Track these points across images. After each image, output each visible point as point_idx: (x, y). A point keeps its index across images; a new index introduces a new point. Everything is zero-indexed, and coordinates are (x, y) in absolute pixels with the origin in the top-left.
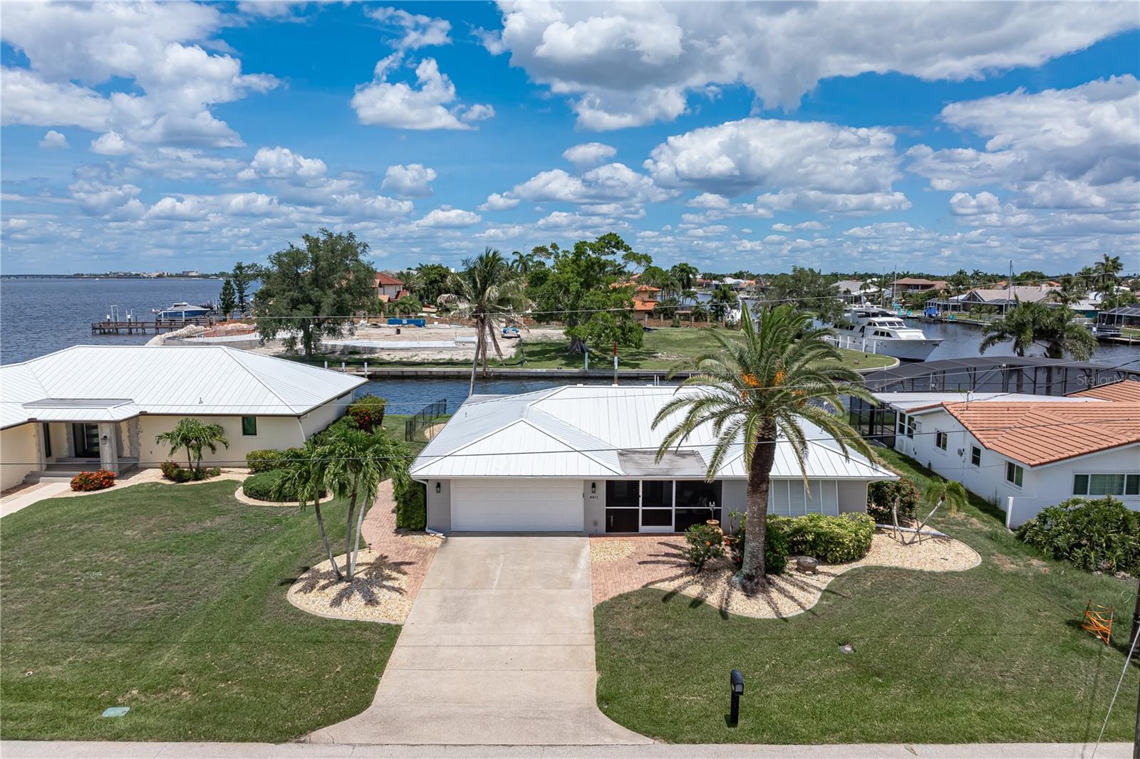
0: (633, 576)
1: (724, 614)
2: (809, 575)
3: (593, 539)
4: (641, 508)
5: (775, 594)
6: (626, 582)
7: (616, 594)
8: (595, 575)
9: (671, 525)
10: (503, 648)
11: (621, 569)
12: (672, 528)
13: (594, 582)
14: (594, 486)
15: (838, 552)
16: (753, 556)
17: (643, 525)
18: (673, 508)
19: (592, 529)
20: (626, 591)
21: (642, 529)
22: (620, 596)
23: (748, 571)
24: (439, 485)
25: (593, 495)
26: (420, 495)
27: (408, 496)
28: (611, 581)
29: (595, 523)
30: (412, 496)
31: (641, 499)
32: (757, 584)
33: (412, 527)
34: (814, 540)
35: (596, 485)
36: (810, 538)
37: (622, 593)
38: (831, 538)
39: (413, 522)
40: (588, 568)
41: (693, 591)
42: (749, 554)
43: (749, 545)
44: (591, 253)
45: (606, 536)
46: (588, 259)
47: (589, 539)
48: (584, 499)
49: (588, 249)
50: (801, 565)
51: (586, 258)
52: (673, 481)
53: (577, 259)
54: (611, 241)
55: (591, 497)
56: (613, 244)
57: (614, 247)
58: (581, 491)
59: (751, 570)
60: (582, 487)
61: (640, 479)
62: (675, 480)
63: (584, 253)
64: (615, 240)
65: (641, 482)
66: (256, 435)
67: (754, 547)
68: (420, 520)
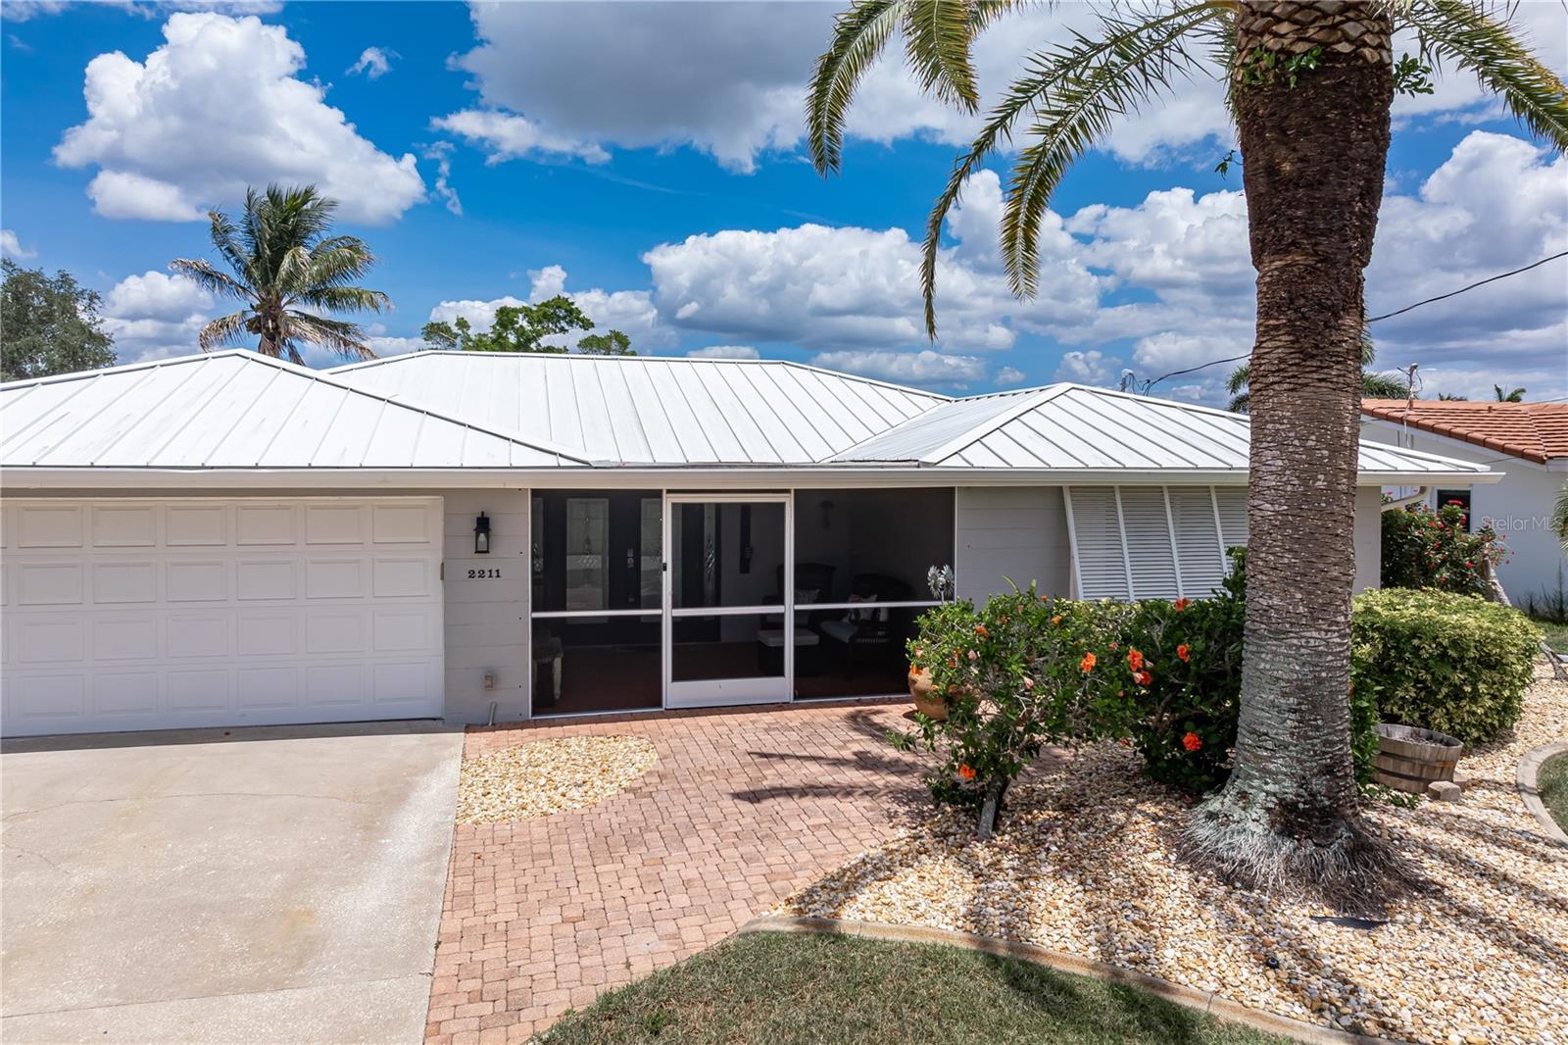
0: (670, 873)
3: (479, 739)
4: (668, 613)
6: (638, 909)
7: (587, 997)
8: (463, 884)
9: (780, 673)
11: (605, 845)
12: (783, 686)
13: (452, 925)
14: (483, 524)
16: (1311, 706)
17: (676, 677)
18: (788, 609)
19: (476, 704)
20: (642, 969)
21: (674, 691)
22: (611, 1006)
23: (1284, 788)
25: (480, 564)
28: (551, 915)
29: (491, 677)
31: (667, 578)
34: (1380, 663)
35: (494, 526)
37: (617, 982)
40: (433, 854)
42: (1284, 695)
43: (1290, 646)
44: (525, 324)
45: (536, 725)
46: (520, 332)
47: (458, 738)
48: (445, 587)
49: (521, 316)
50: (1403, 758)
51: (516, 331)
52: (787, 491)
53: (500, 336)
54: (559, 307)
55: (472, 574)
56: (562, 313)
57: (564, 318)
58: (437, 558)
59: (1303, 782)
60: (438, 541)
61: (664, 488)
62: (792, 487)
63: (513, 323)
64: (565, 306)
65: (667, 503)
67: (1319, 654)
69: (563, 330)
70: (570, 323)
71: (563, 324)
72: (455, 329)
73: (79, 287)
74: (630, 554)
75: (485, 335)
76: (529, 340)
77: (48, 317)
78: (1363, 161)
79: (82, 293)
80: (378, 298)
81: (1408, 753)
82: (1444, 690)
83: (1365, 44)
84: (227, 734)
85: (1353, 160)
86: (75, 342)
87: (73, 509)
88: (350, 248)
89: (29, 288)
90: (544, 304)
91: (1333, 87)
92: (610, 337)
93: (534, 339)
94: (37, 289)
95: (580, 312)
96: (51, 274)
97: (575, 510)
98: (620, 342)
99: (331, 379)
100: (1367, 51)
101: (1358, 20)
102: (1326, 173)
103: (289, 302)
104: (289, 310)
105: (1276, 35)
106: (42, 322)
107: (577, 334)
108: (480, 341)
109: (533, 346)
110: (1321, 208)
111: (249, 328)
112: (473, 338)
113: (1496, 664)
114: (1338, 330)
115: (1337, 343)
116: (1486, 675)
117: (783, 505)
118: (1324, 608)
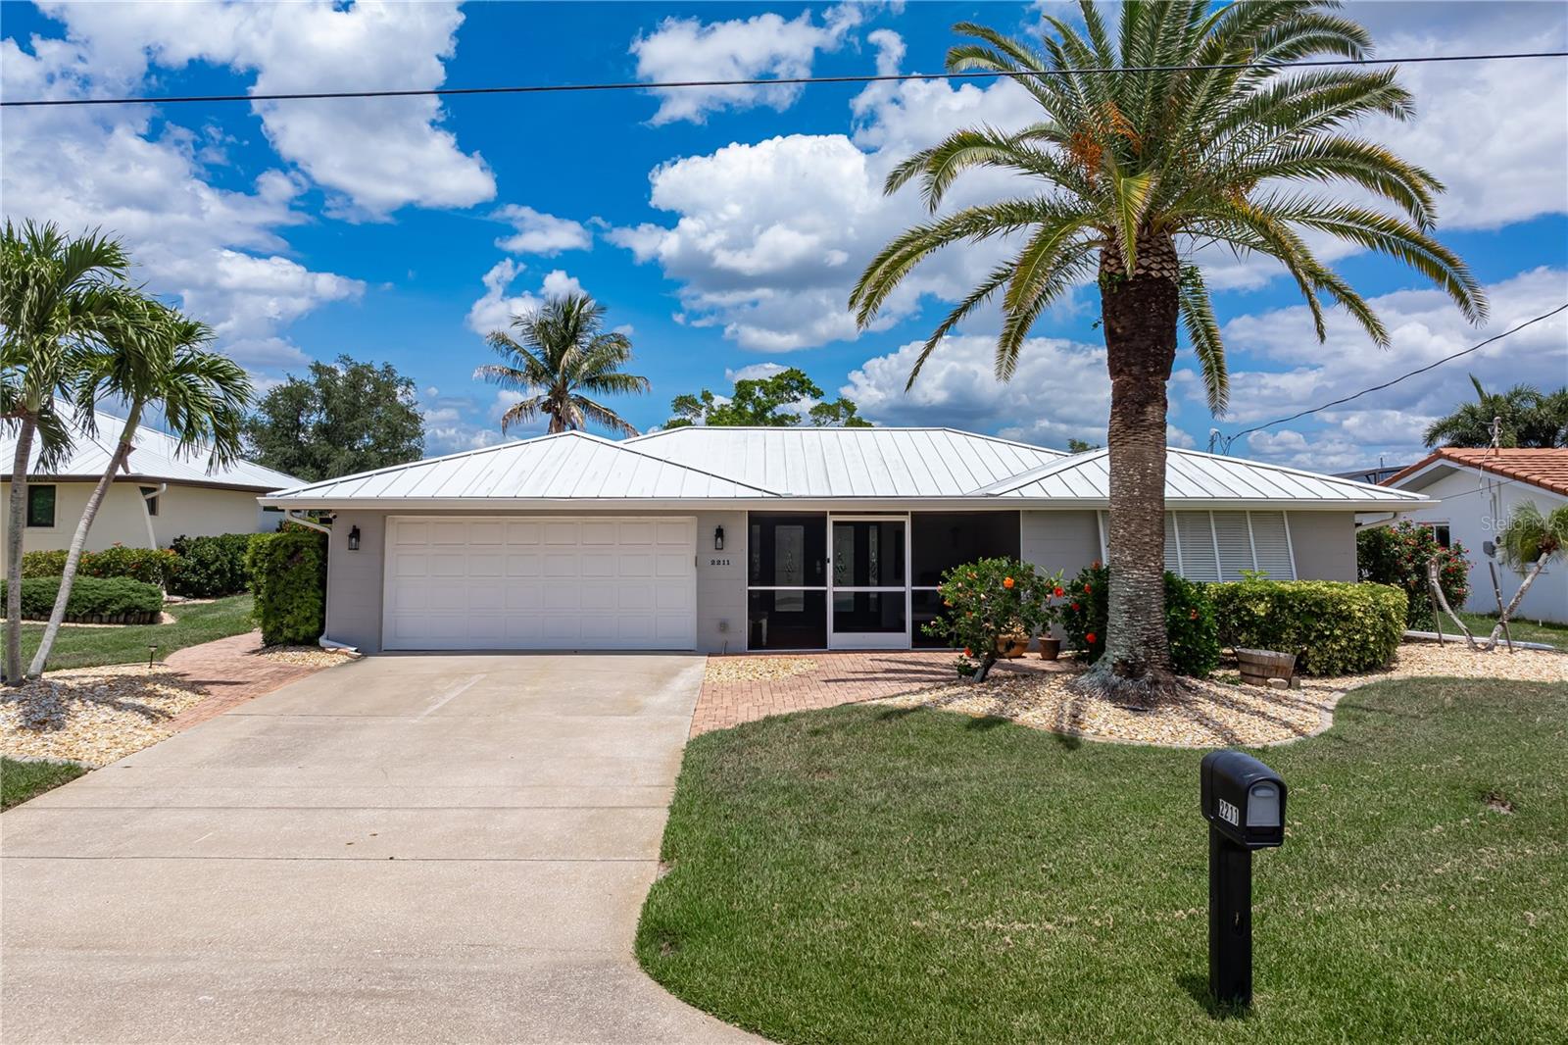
0: (809, 696)
1: (1069, 742)
2: (1278, 686)
3: (718, 658)
4: (830, 589)
5: (1208, 708)
6: (789, 704)
8: (708, 697)
9: (904, 631)
10: (361, 813)
11: (779, 689)
12: (905, 638)
13: (703, 706)
14: (720, 533)
15: (1336, 640)
16: (1134, 609)
17: (836, 630)
18: (908, 589)
19: (716, 640)
21: (834, 638)
22: (770, 719)
23: (1123, 653)
24: (355, 533)
25: (718, 556)
26: (309, 554)
27: (280, 555)
29: (724, 626)
30: (290, 557)
31: (830, 567)
32: (1155, 683)
33: (288, 633)
34: (1271, 616)
35: (726, 533)
36: (1261, 609)
38: (1318, 604)
39: (288, 619)
40: (690, 693)
41: (977, 704)
42: (1123, 604)
43: (1124, 578)
44: (761, 395)
45: (750, 654)
46: (757, 403)
47: (705, 658)
48: (698, 571)
49: (757, 388)
50: (1253, 664)
51: (754, 402)
52: (906, 513)
53: (739, 406)
54: (791, 379)
55: (713, 563)
56: (794, 384)
57: (797, 389)
58: (691, 553)
59: (1131, 649)
60: (693, 542)
61: (828, 510)
62: (909, 510)
63: (750, 394)
64: (798, 377)
65: (830, 520)
66: (52, 525)
67: (1139, 582)
68: (307, 619)
69: (796, 399)
70: (802, 392)
71: (796, 394)
72: (700, 401)
73: (398, 375)
74: (818, 564)
75: (727, 406)
76: (765, 410)
77: (374, 402)
78: (1154, 327)
79: (401, 380)
80: (640, 382)
81: (1255, 662)
82: (1313, 634)
83: (1152, 269)
84: (576, 652)
85: (1149, 327)
86: (396, 420)
87: (497, 523)
88: (618, 342)
89: (363, 376)
90: (778, 377)
91: (1136, 291)
92: (838, 405)
93: (770, 408)
94: (369, 378)
95: (811, 383)
96: (378, 367)
97: (781, 531)
98: (847, 408)
99: (625, 447)
100: (1153, 273)
101: (1147, 257)
102: (1133, 334)
103: (574, 387)
104: (572, 393)
105: (1109, 265)
106: (371, 405)
107: (807, 403)
108: (722, 411)
109: (769, 415)
110: (1132, 352)
111: (543, 409)
112: (716, 408)
113: (1348, 617)
114: (1144, 413)
115: (1143, 421)
116: (1342, 624)
117: (904, 523)
118: (1141, 558)
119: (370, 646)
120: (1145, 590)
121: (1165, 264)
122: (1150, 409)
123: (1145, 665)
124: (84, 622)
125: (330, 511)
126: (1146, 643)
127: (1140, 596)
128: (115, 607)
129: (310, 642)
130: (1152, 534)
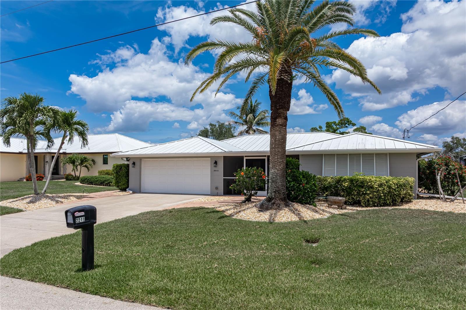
14: (216, 162)
15: (368, 194)
19: (216, 191)
24: (134, 163)
25: (215, 169)
29: (217, 188)
30: (120, 169)
36: (346, 184)
44: (334, 126)
45: (223, 196)
48: (211, 173)
49: (333, 124)
51: (331, 128)
53: (328, 130)
54: (345, 120)
55: (214, 171)
57: (347, 123)
59: (271, 194)
61: (244, 155)
62: (267, 155)
63: (330, 126)
65: (245, 158)
66: (107, 164)
67: (274, 173)
68: (124, 184)
69: (347, 127)
70: (349, 125)
71: (347, 125)
72: (319, 129)
76: (335, 130)
84: (182, 194)
90: (341, 120)
92: (361, 128)
93: (337, 130)
100: (278, 78)
103: (254, 126)
104: (254, 128)
107: (352, 128)
111: (246, 132)
113: (372, 187)
114: (276, 121)
115: (275, 124)
116: (371, 190)
117: (265, 159)
118: (274, 166)
119: (138, 191)
120: (275, 176)
121: (282, 74)
122: (278, 120)
123: (273, 198)
124: (100, 186)
125: (129, 158)
126: (275, 192)
127: (274, 177)
128: (107, 182)
129: (124, 190)
130: (278, 158)
